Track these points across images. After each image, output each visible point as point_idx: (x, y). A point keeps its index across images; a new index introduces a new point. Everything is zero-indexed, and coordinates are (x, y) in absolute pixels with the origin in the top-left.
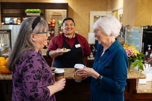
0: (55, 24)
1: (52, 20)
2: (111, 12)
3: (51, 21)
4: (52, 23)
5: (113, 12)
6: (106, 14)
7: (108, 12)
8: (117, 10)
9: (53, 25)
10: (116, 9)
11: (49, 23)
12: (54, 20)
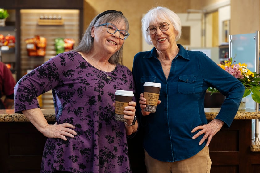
0: (45, 49)
1: (38, 37)
2: (199, 16)
3: (35, 40)
4: (37, 48)
5: (206, 14)
6: (187, 20)
7: (192, 16)
8: (216, 11)
9: (41, 53)
10: (212, 6)
11: (31, 47)
12: (42, 39)
